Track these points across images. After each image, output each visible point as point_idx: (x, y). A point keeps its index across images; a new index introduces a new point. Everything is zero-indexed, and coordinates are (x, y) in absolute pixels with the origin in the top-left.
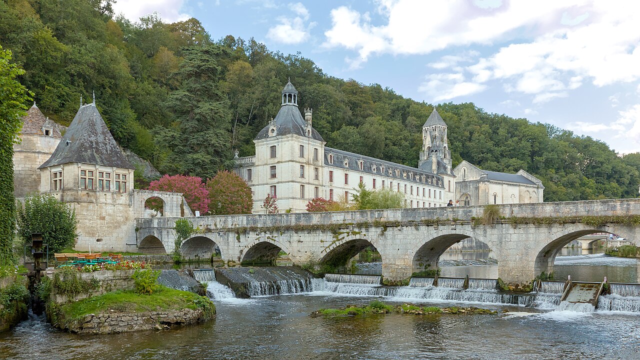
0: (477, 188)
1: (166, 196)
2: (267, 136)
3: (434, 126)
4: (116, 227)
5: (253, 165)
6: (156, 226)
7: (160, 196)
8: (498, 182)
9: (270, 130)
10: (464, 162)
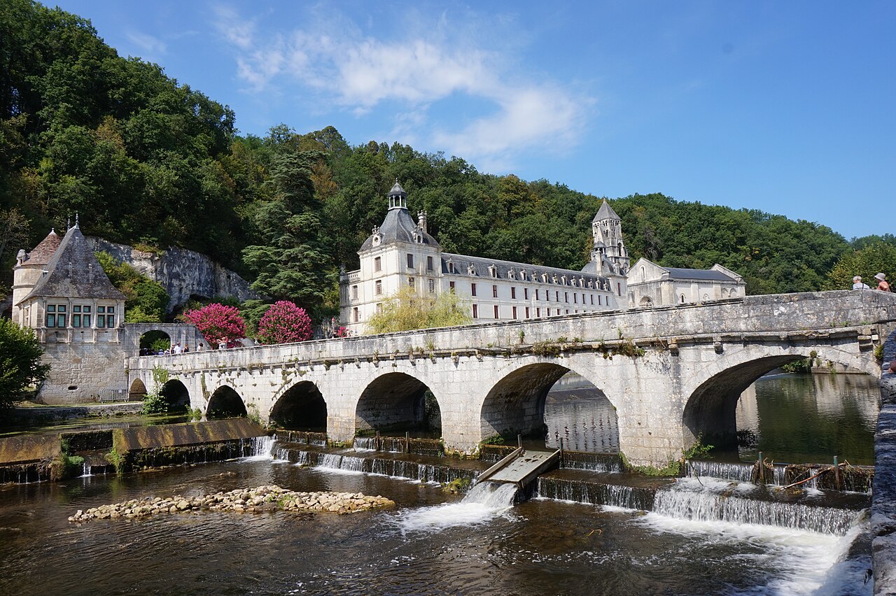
0: (659, 290)
1: (171, 328)
2: (371, 247)
3: (605, 221)
4: (97, 371)
5: (359, 281)
6: (141, 367)
7: (163, 329)
8: (685, 280)
9: (374, 238)
10: (642, 260)
